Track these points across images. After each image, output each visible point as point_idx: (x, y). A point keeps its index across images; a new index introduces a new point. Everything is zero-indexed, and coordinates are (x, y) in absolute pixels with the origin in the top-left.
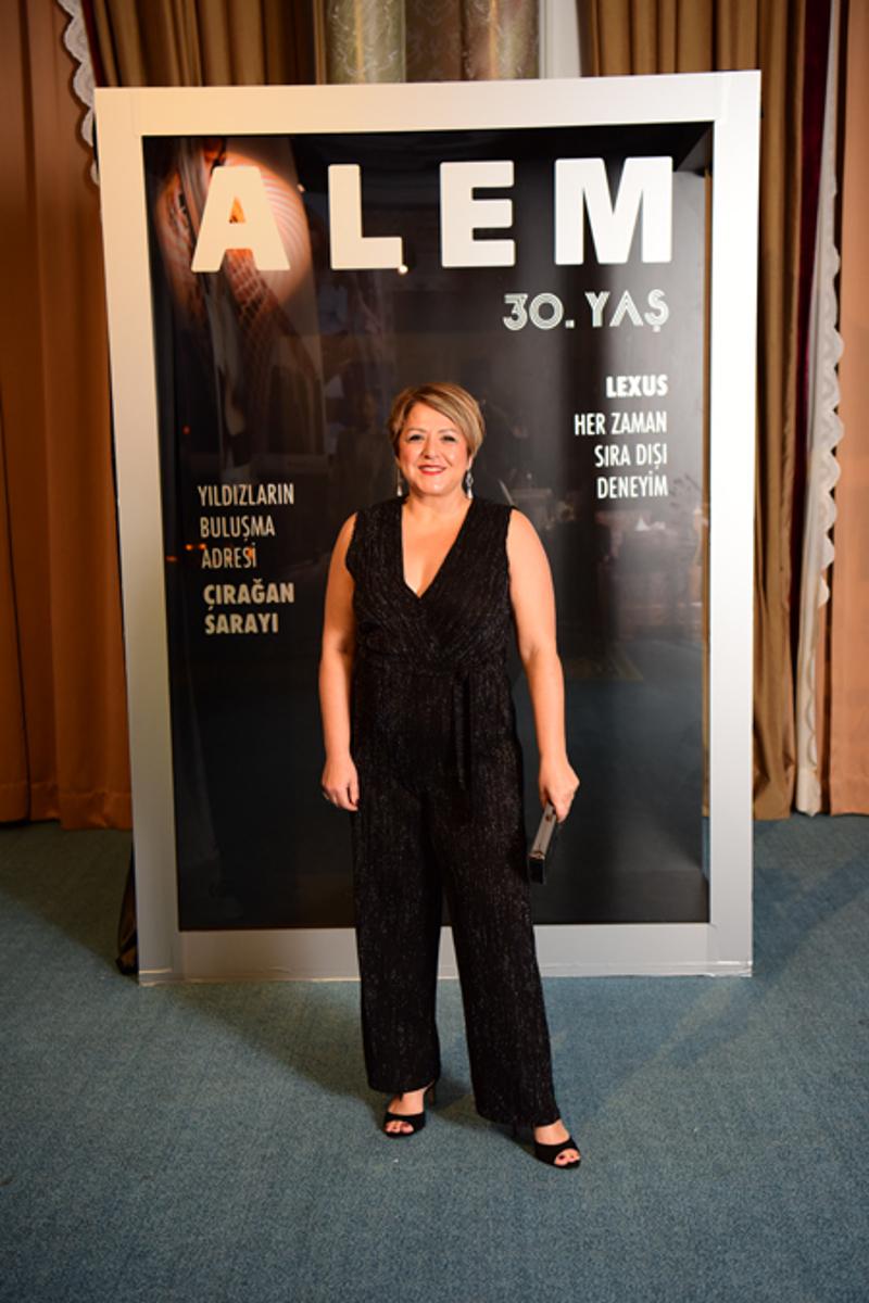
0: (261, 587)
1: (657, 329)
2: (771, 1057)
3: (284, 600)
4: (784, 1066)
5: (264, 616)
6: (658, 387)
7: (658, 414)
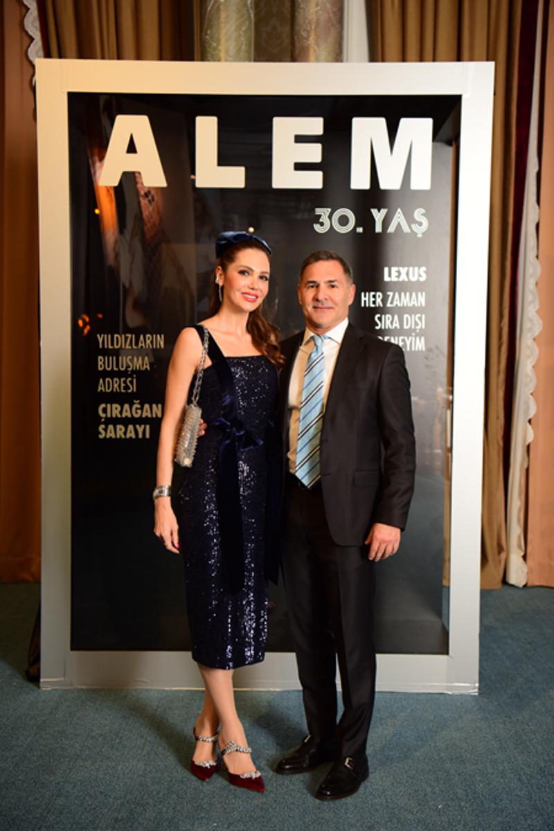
0: (139, 406)
1: (420, 236)
2: (495, 754)
3: (154, 416)
4: (503, 761)
5: (140, 426)
6: (420, 276)
7: (419, 294)
